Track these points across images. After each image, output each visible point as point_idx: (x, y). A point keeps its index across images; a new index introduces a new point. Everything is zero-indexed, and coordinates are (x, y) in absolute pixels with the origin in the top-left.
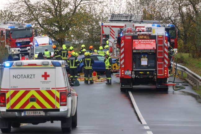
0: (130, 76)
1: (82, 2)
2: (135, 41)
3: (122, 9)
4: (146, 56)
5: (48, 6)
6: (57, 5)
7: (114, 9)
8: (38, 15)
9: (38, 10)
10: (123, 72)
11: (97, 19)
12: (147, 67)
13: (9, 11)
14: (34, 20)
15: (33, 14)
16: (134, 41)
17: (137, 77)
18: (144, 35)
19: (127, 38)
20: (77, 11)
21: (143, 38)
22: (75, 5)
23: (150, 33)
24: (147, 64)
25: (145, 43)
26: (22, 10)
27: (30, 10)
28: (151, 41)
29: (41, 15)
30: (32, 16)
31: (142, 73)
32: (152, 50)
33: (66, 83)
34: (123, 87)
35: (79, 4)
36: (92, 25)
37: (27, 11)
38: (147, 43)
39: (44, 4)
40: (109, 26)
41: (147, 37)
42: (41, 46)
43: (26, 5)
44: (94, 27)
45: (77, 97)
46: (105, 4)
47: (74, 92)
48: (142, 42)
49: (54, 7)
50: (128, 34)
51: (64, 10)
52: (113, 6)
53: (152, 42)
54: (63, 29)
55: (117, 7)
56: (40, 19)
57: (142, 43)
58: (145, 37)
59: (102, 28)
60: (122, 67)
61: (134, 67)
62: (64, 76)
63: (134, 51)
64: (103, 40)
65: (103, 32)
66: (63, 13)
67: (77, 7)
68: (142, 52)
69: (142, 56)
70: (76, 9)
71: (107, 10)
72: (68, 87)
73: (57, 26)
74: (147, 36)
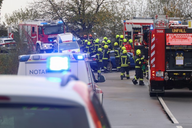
0: (163, 78)
1: (104, 2)
2: (169, 36)
3: (143, 7)
4: (182, 54)
5: (72, 5)
6: (81, 4)
7: (136, 7)
8: (62, 13)
9: (62, 9)
10: (154, 73)
11: (119, 17)
12: (183, 67)
13: (34, 10)
14: (58, 18)
15: (57, 13)
16: (167, 35)
17: (171, 79)
18: (180, 29)
19: (158, 31)
20: (100, 9)
21: (178, 31)
22: (98, 4)
23: (186, 26)
24: (182, 63)
25: (180, 38)
26: (47, 9)
27: (54, 9)
28: (188, 35)
29: (65, 13)
30: (56, 15)
31: (177, 74)
32: (189, 47)
33: (90, 79)
34: (153, 91)
35: (102, 3)
36: (114, 23)
37: (51, 10)
38: (183, 38)
39: (68, 3)
40: (131, 23)
41: (183, 31)
42: (65, 43)
43: (51, 5)
44: (116, 25)
45: (103, 95)
46: (126, 3)
47: (98, 89)
48: (177, 36)
49: (78, 6)
50: (160, 27)
51: (87, 9)
52: (135, 4)
53: (190, 36)
54: (87, 27)
55: (139, 5)
56: (64, 18)
57: (178, 38)
58: (181, 31)
59: (125, 25)
60: (152, 67)
61: (167, 67)
62: (88, 70)
63: (167, 48)
64: (125, 36)
65: (125, 29)
66: (86, 12)
67: (100, 6)
68: (177, 48)
69: (177, 54)
70: (98, 7)
71: (129, 8)
72: (92, 83)
73: (80, 24)
74: (183, 29)
